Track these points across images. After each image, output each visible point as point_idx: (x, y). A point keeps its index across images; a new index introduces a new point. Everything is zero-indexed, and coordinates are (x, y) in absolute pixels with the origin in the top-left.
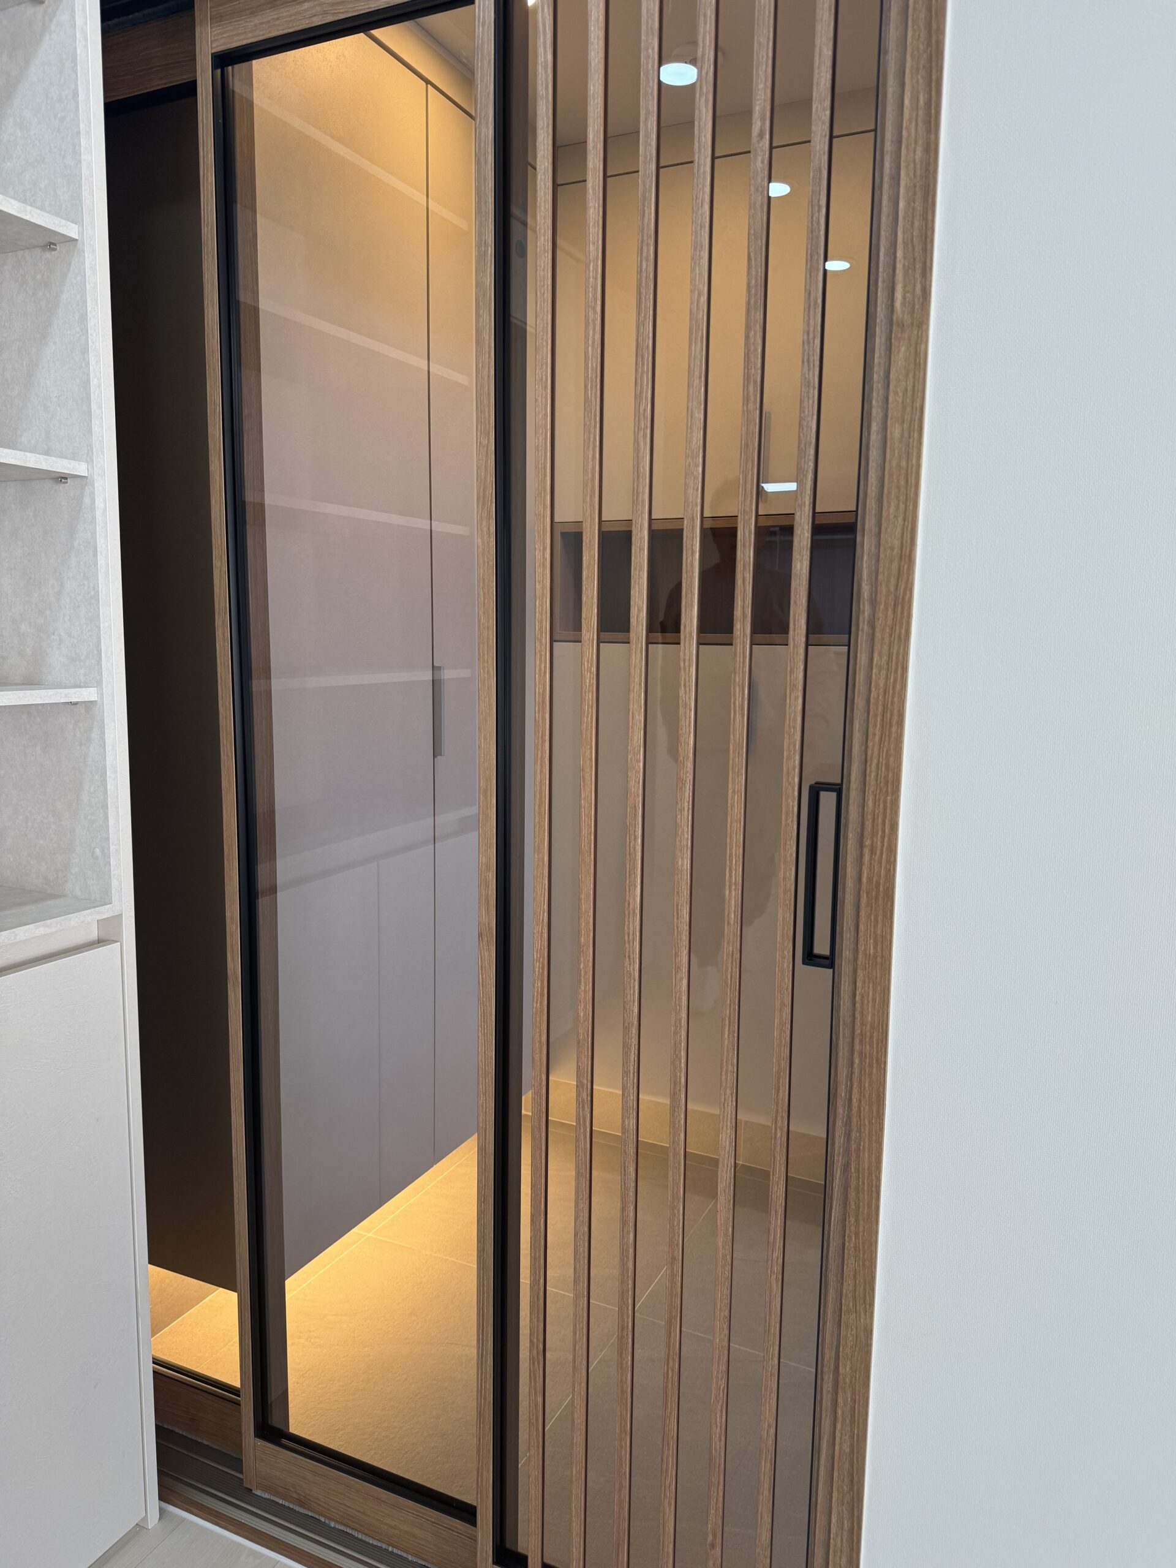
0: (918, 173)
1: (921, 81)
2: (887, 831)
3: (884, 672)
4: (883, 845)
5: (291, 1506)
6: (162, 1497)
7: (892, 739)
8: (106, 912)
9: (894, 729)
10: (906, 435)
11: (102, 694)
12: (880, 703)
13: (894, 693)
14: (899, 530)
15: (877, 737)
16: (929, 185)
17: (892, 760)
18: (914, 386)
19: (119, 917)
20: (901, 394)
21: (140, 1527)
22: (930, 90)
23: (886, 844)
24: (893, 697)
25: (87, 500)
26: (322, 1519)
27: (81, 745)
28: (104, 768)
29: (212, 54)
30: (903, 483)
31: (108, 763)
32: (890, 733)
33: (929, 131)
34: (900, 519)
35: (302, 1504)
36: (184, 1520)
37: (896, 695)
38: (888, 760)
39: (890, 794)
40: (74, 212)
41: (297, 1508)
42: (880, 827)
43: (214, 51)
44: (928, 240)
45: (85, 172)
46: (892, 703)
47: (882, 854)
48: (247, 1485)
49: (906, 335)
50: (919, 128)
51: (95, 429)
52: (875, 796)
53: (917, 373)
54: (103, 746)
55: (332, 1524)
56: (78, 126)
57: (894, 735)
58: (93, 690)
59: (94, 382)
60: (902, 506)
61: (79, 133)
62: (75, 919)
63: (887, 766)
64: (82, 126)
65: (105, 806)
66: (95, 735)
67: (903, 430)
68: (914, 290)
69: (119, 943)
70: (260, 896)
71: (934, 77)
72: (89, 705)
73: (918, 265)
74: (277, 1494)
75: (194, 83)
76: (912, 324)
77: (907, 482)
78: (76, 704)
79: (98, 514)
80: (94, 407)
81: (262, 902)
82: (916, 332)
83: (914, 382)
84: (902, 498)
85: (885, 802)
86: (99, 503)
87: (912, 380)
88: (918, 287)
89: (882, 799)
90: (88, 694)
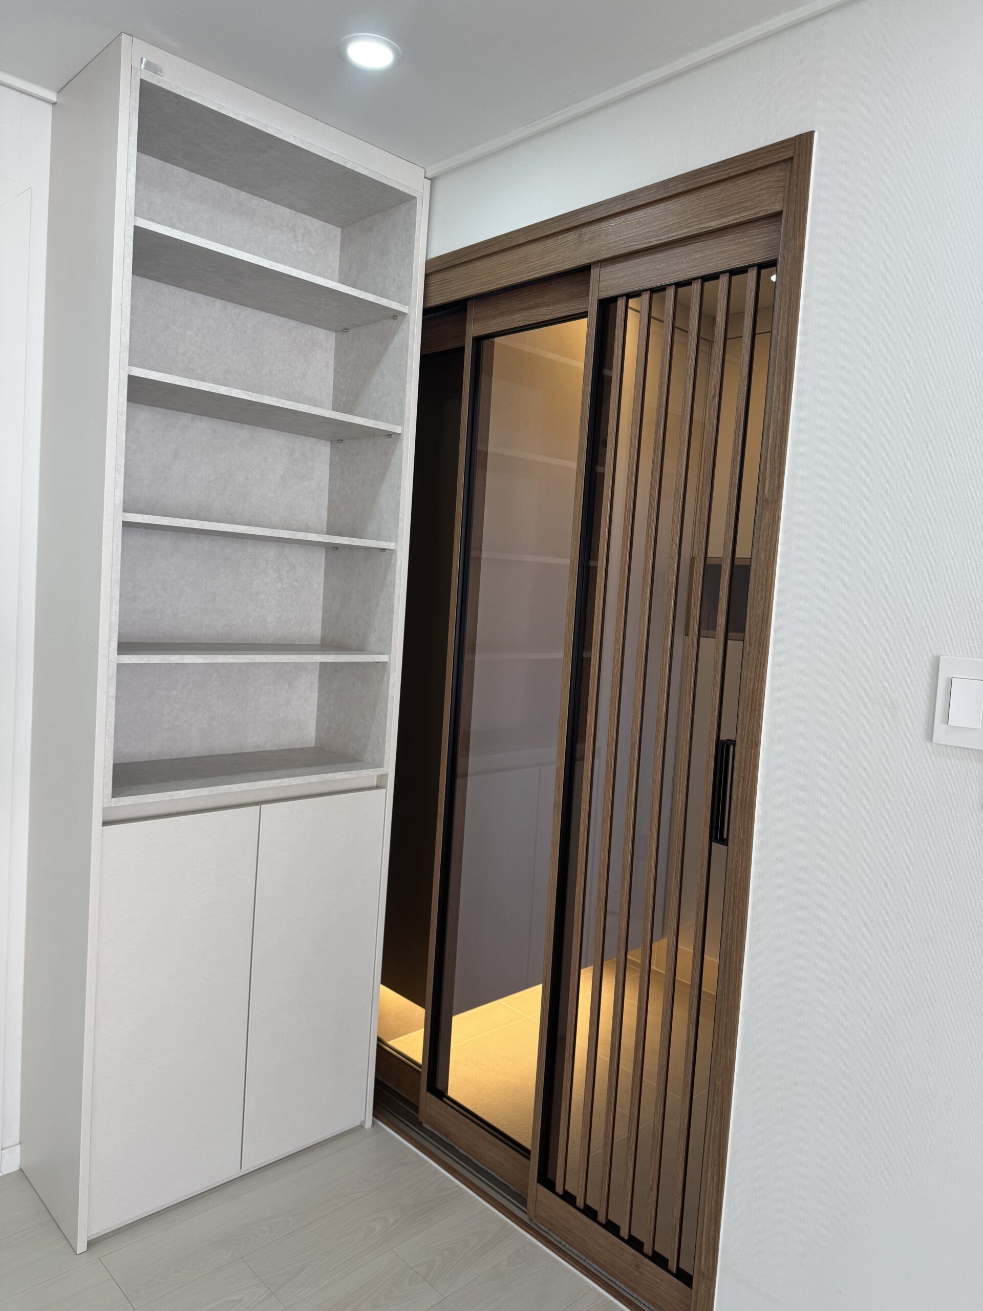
0: (779, 425)
1: (782, 380)
2: (751, 770)
3: (752, 682)
4: (749, 777)
5: (441, 1137)
6: (375, 1115)
7: (756, 718)
8: (380, 771)
9: (756, 713)
10: (767, 558)
11: (390, 658)
12: (750, 698)
13: (757, 693)
14: (762, 607)
15: (748, 717)
16: (783, 432)
17: (755, 730)
18: (772, 533)
19: (386, 775)
20: (765, 537)
21: (361, 1126)
22: (786, 385)
23: (750, 777)
24: (757, 695)
25: (393, 561)
26: (456, 1147)
27: (379, 683)
28: (388, 696)
29: (473, 337)
30: (764, 583)
31: (389, 694)
32: (754, 715)
33: (784, 404)
34: (763, 601)
35: (447, 1136)
36: (384, 1129)
37: (758, 694)
38: (753, 731)
39: (753, 749)
40: (400, 421)
41: (444, 1139)
42: (748, 767)
43: (474, 336)
44: (782, 459)
45: (407, 401)
46: (756, 699)
47: (748, 782)
48: (420, 1120)
49: (769, 507)
50: (780, 403)
51: (400, 526)
52: (746, 750)
53: (774, 526)
54: (388, 685)
55: (461, 1151)
56: (406, 378)
57: (756, 717)
58: (386, 656)
59: (402, 503)
60: (764, 595)
61: (406, 382)
62: (365, 773)
63: (753, 733)
64: (408, 378)
65: (386, 716)
66: (385, 679)
67: (765, 555)
68: (774, 484)
69: (385, 790)
70: (458, 777)
71: (788, 378)
72: (384, 664)
73: (777, 472)
74: (435, 1128)
75: (464, 347)
76: (773, 501)
77: (767, 582)
78: (378, 662)
79: (398, 570)
80: (401, 515)
81: (459, 781)
82: (774, 506)
83: (772, 531)
84: (764, 591)
85: (751, 753)
86: (398, 563)
87: (771, 530)
88: (776, 482)
89: (749, 752)
90: (383, 658)
